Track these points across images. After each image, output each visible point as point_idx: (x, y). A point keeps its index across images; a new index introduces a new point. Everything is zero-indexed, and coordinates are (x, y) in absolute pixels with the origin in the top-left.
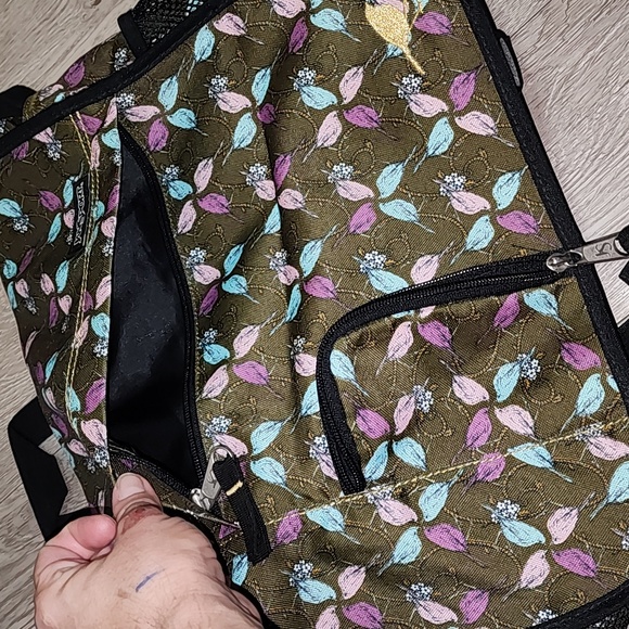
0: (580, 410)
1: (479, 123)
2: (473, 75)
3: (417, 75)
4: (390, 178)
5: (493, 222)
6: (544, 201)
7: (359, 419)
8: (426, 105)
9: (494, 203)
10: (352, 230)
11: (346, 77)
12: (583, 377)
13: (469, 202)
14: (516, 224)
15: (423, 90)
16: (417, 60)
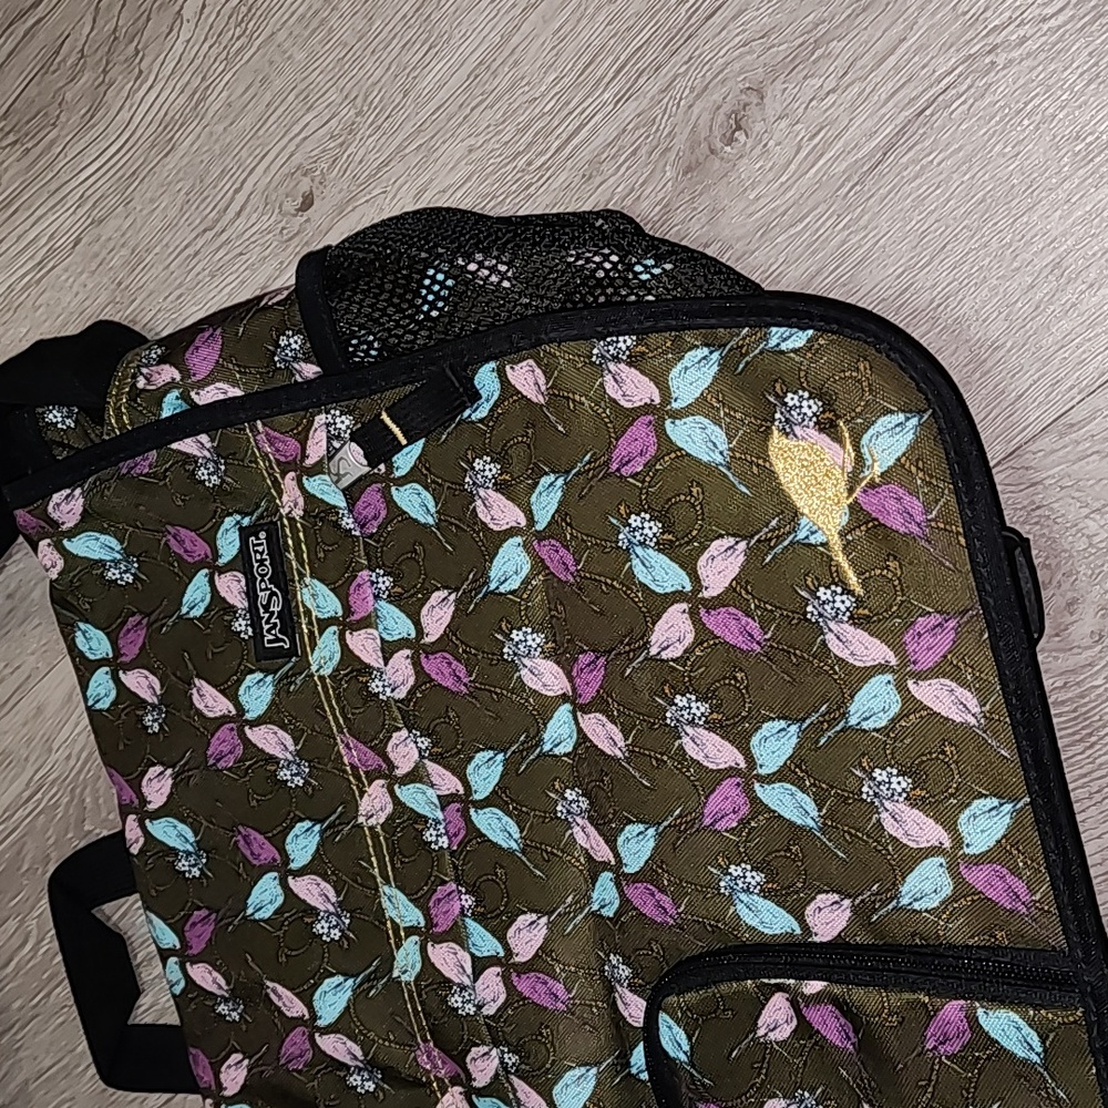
1: (950, 701)
2: (952, 624)
3: (847, 591)
5: (953, 871)
6: (1050, 866)
8: (857, 646)
9: (957, 841)
10: (708, 821)
11: (713, 550)
13: (911, 825)
14: (995, 887)
15: (855, 620)
16: (853, 563)
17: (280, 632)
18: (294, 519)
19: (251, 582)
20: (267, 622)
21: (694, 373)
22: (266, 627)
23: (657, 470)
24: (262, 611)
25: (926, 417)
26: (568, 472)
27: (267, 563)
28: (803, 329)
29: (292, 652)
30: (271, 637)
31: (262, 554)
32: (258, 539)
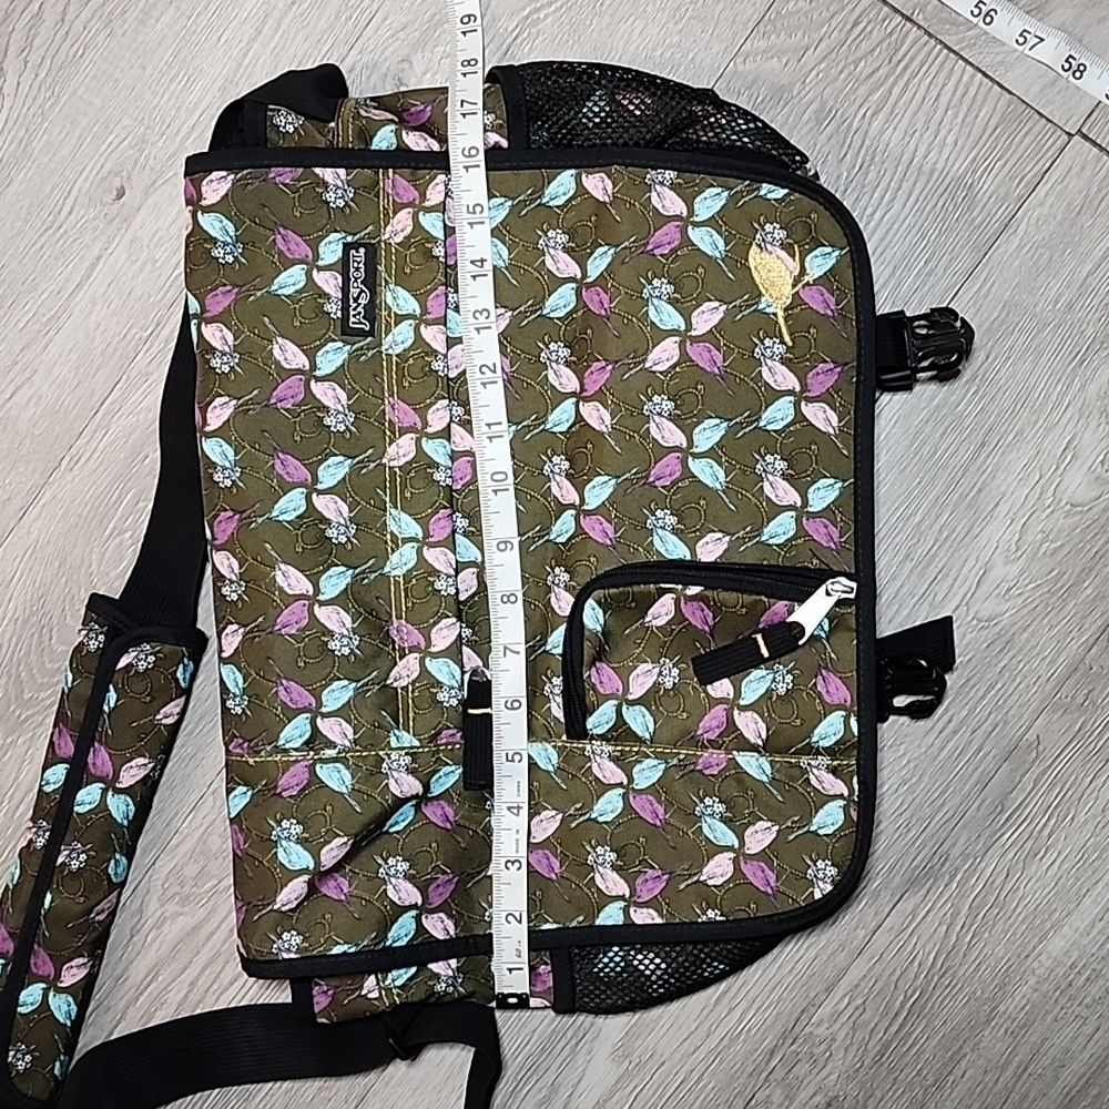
0: (814, 740)
1: (823, 417)
2: (839, 369)
3: (783, 342)
4: (709, 433)
5: (798, 521)
6: (856, 522)
7: (594, 669)
8: (779, 376)
9: (805, 503)
10: (651, 479)
11: (703, 308)
12: (829, 709)
13: (780, 491)
14: (820, 532)
15: (783, 361)
16: (788, 327)
17: (364, 317)
18: (390, 244)
19: (346, 280)
20: (354, 310)
21: (711, 201)
22: (352, 313)
23: (677, 255)
24: (351, 301)
25: (844, 251)
26: (618, 246)
27: (362, 270)
28: (783, 188)
29: (371, 333)
30: (354, 320)
31: (359, 263)
32: (357, 252)
